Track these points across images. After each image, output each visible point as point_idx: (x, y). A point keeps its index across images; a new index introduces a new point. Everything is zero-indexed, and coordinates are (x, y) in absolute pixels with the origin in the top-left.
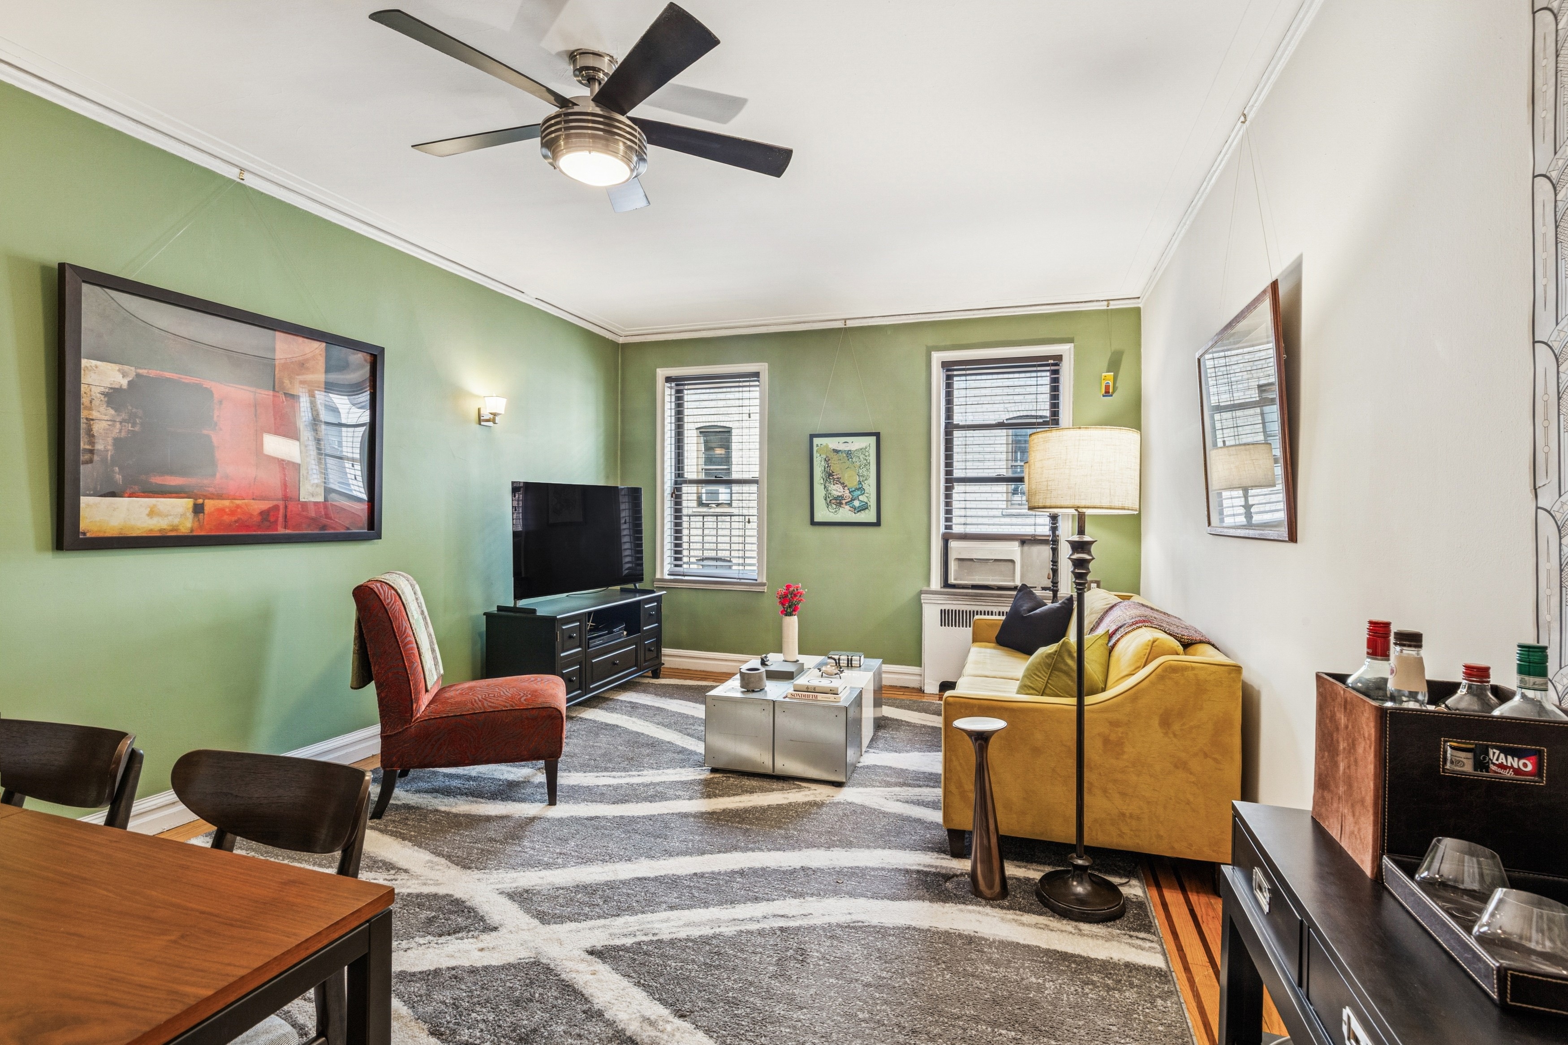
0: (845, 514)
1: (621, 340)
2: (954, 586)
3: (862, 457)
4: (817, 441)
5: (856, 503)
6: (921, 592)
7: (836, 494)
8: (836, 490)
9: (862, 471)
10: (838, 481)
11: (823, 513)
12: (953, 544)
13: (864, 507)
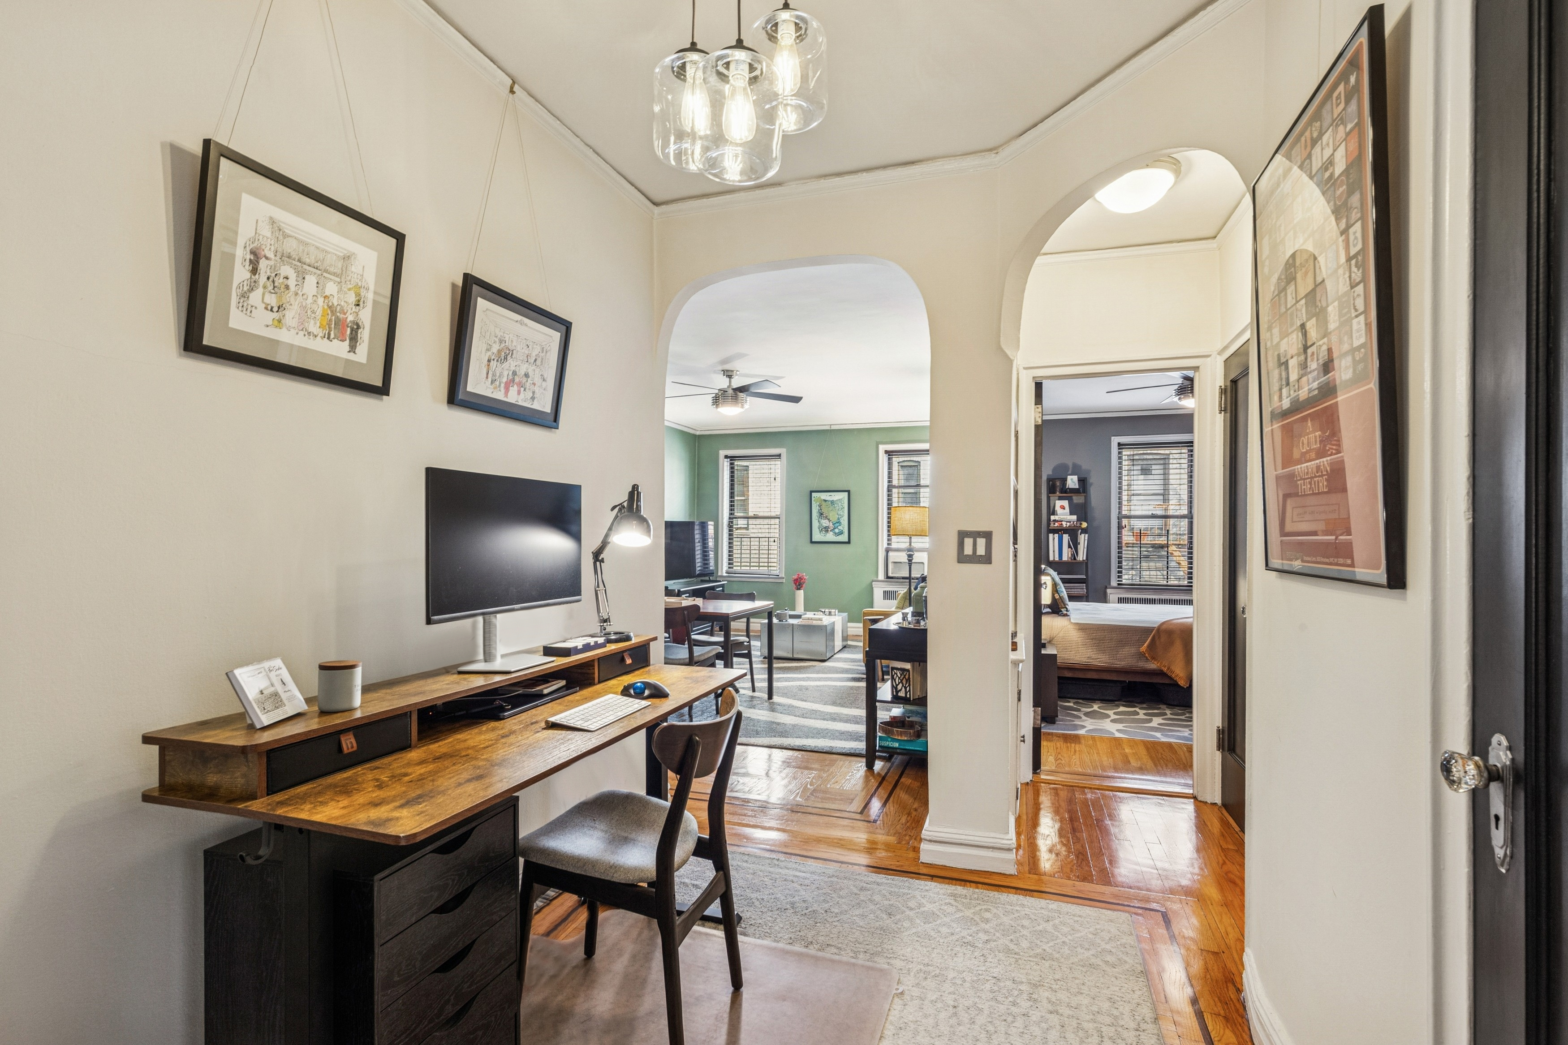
0: (830, 537)
1: (698, 433)
2: (892, 578)
3: (840, 504)
4: (814, 494)
5: (837, 531)
6: (873, 581)
7: (825, 525)
8: (825, 523)
9: (840, 512)
10: (826, 518)
11: (817, 537)
12: (891, 554)
13: (841, 533)
